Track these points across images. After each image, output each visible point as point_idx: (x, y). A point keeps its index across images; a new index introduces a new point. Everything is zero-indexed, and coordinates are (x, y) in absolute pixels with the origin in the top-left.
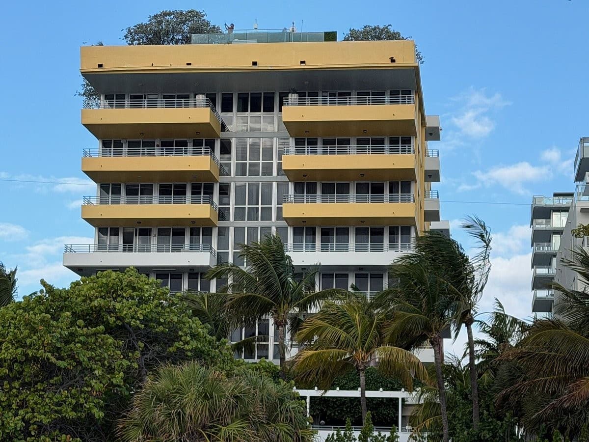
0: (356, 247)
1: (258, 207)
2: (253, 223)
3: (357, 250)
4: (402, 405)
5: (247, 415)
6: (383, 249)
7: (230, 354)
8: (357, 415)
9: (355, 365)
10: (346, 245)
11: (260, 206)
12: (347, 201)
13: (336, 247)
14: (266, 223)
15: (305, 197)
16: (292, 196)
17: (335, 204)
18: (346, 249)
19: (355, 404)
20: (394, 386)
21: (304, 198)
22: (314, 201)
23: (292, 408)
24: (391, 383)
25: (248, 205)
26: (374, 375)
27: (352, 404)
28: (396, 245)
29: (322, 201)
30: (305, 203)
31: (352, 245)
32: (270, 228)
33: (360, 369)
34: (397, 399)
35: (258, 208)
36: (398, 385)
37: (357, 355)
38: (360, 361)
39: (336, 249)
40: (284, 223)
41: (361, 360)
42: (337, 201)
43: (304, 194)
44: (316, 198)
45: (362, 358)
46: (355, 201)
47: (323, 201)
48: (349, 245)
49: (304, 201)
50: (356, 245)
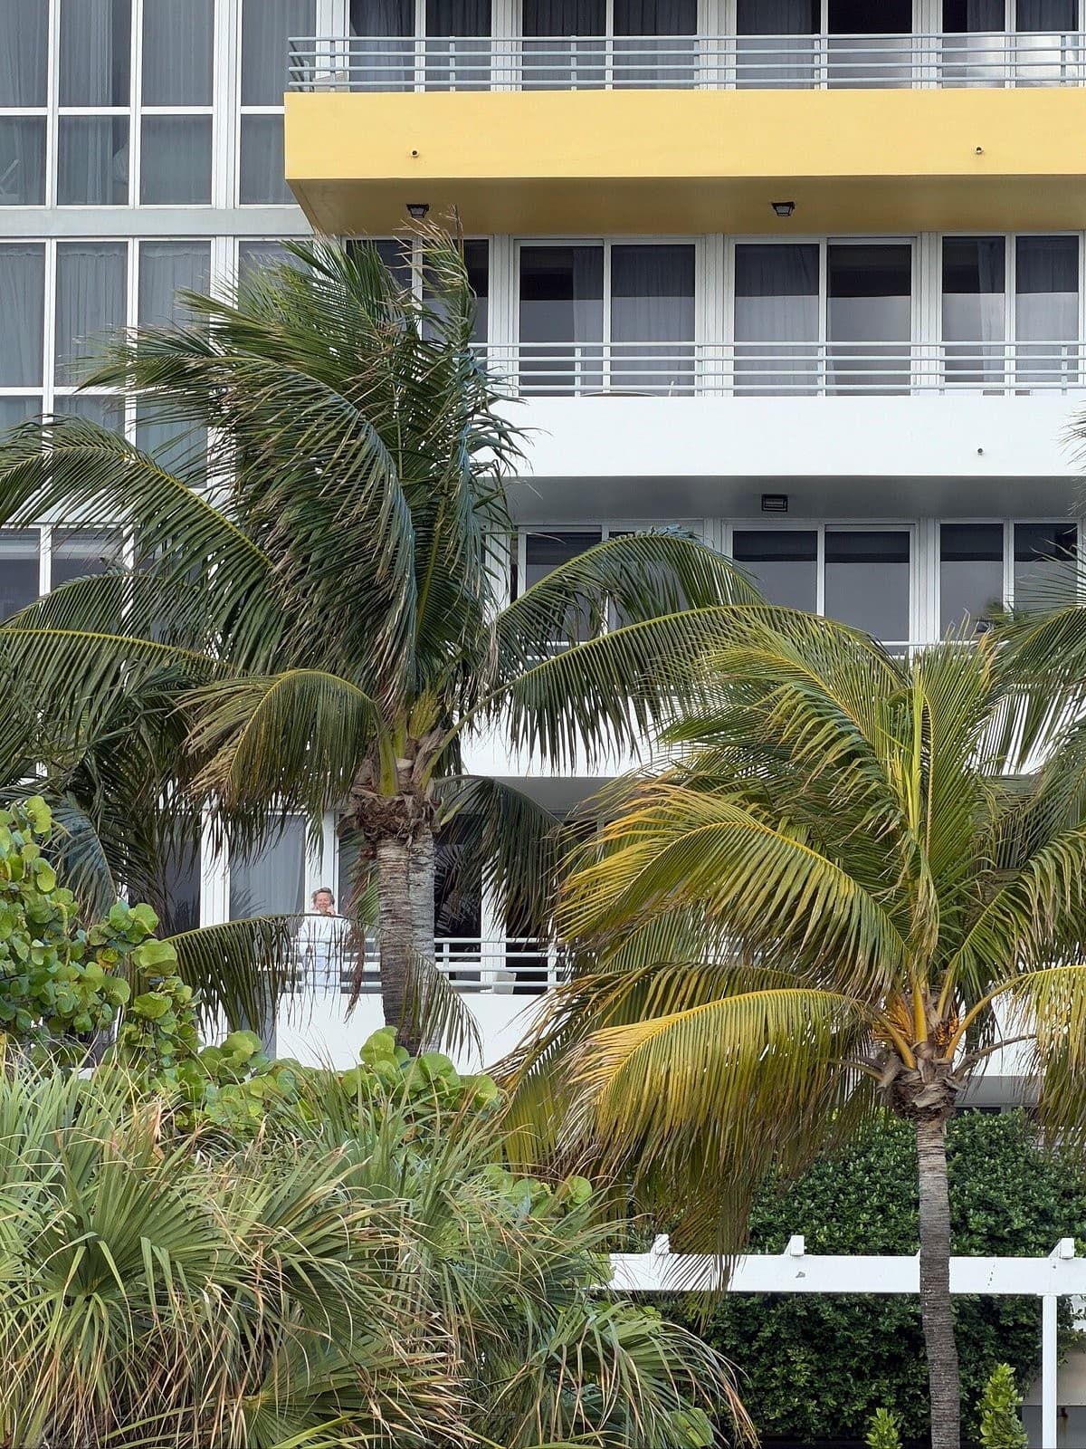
0: (737, 366)
1: (127, 118)
2: (92, 220)
3: (744, 385)
4: (1062, 1339)
5: (351, 1395)
6: (906, 380)
7: (176, 1005)
8: (775, 1404)
9: (884, 1083)
10: (680, 351)
11: (135, 111)
12: (684, 78)
13: (614, 366)
14: (175, 219)
15: (420, 48)
16: (339, 47)
17: (609, 99)
18: (679, 380)
19: (767, 1333)
20: (1009, 1221)
21: (410, 61)
22: (477, 79)
23: (627, 1345)
24: (985, 1205)
25: (61, 104)
26: (880, 1155)
27: (749, 1338)
28: (990, 350)
29: (525, 75)
30: (420, 90)
31: (718, 353)
32: (199, 246)
33: (921, 1104)
34: (1032, 1304)
35: (121, 124)
36: (1027, 1215)
37: (903, 1017)
38: (916, 1052)
39: (613, 380)
40: (287, 219)
41: (926, 1053)
42: (616, 75)
43: (411, 33)
44: (487, 61)
45: (932, 1040)
46: (732, 75)
47: (532, 79)
48: (698, 355)
49: (410, 75)
50: (737, 351)
